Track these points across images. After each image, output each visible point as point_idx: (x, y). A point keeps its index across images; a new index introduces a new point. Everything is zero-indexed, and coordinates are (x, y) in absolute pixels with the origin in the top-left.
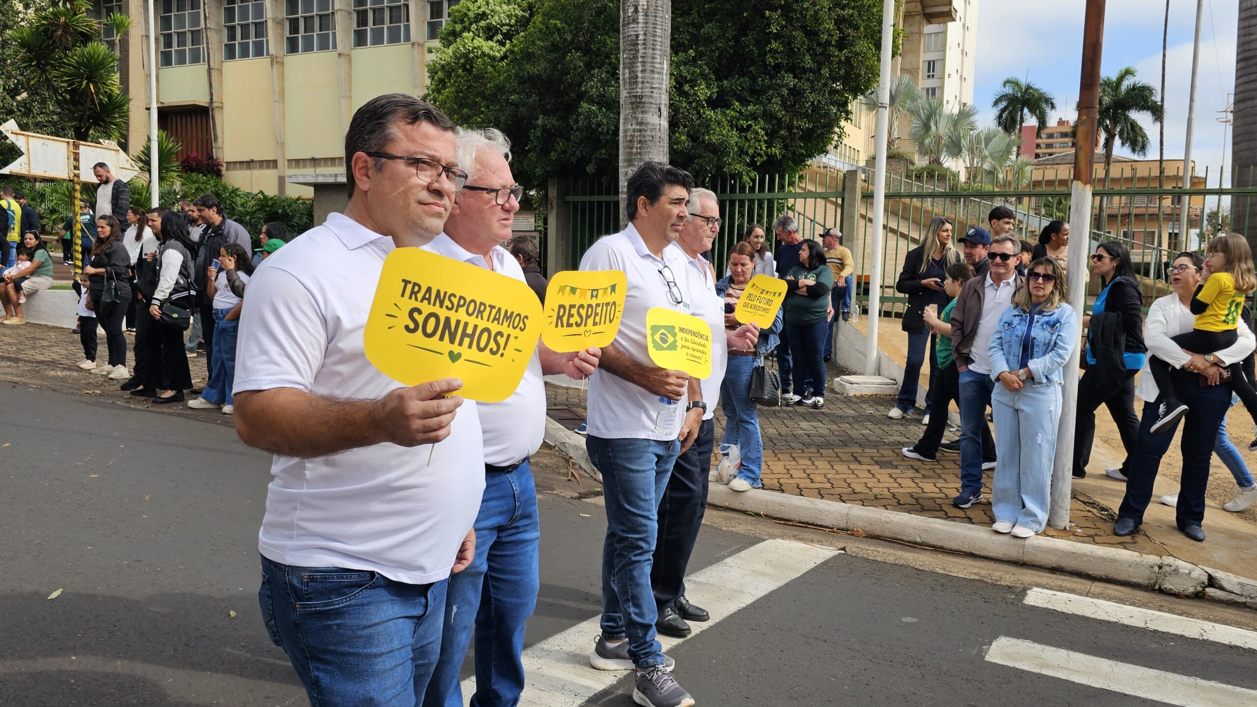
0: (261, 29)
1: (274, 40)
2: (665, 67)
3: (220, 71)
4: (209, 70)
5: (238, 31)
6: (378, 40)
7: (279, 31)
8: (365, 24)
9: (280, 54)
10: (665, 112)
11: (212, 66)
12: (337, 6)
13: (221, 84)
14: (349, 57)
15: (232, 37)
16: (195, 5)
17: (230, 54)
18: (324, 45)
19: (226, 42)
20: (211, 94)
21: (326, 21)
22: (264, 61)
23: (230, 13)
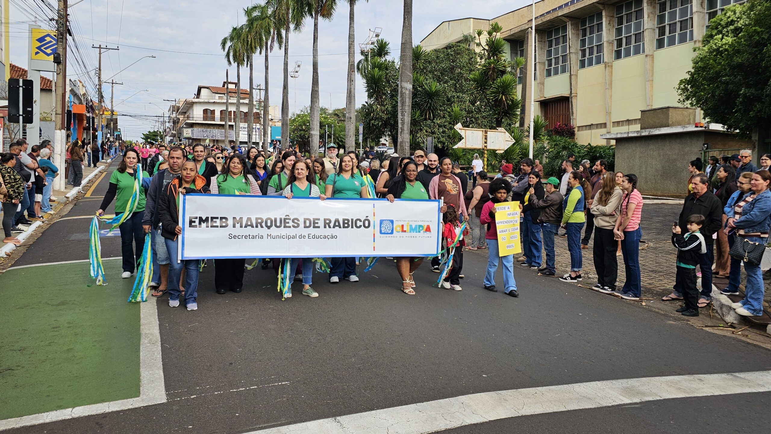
0: (600, 48)
1: (607, 54)
3: (576, 75)
4: (571, 76)
5: (587, 51)
6: (672, 42)
7: (610, 48)
8: (664, 34)
9: (611, 61)
11: (572, 73)
12: (646, 27)
13: (577, 83)
14: (652, 56)
15: (584, 55)
16: (564, 41)
17: (583, 65)
18: (637, 52)
19: (580, 59)
20: (571, 89)
21: (639, 37)
22: (601, 66)
23: (583, 42)
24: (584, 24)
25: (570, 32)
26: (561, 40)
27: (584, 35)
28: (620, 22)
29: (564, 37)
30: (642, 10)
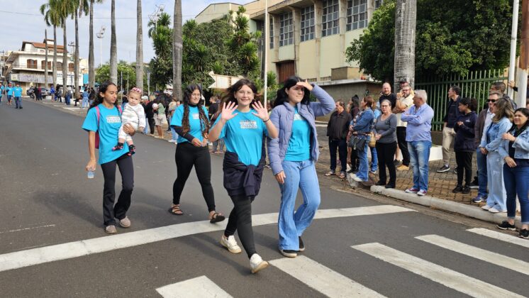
0: (313, 28)
1: (317, 33)
2: (413, 31)
3: (299, 46)
4: (295, 46)
5: (305, 30)
6: (355, 28)
7: (319, 29)
8: (351, 22)
9: (319, 37)
10: (413, 50)
11: (296, 44)
12: (340, 16)
13: (299, 51)
14: (343, 36)
15: (303, 33)
16: (291, 23)
17: (302, 39)
18: (335, 33)
19: (301, 35)
20: (295, 55)
21: (336, 22)
22: (314, 41)
23: (303, 24)
24: (303, 12)
25: (294, 17)
26: (289, 22)
27: (303, 19)
28: (325, 13)
29: (291, 20)
30: (338, 5)
